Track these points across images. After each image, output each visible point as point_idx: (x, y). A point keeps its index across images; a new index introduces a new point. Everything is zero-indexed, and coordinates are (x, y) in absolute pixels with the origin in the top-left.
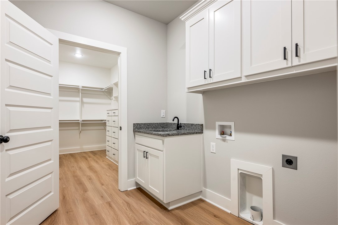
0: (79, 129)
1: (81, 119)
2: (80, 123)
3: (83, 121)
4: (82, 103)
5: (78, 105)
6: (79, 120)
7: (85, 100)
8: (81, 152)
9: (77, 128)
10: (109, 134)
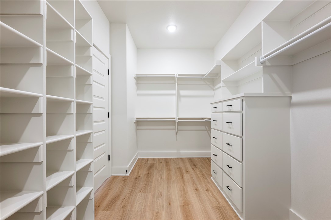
0: (175, 129)
1: (177, 115)
2: (176, 121)
3: (179, 119)
4: (179, 96)
5: (174, 98)
6: (174, 118)
7: (182, 93)
8: (178, 158)
9: (173, 127)
10: (216, 142)
